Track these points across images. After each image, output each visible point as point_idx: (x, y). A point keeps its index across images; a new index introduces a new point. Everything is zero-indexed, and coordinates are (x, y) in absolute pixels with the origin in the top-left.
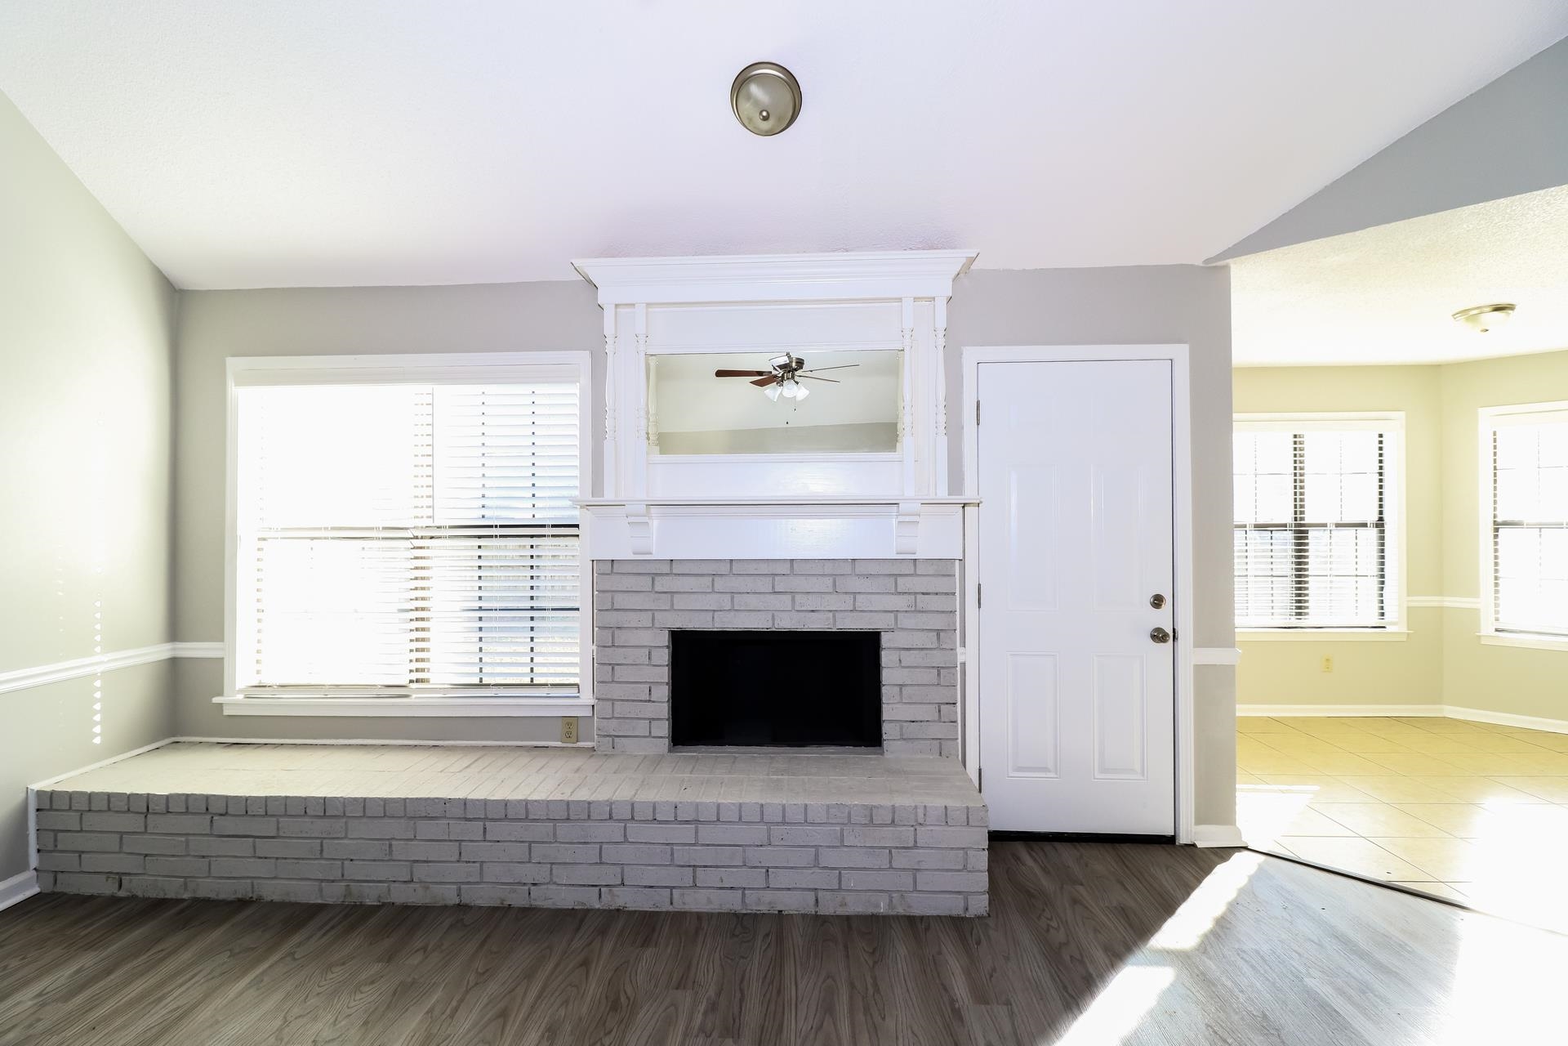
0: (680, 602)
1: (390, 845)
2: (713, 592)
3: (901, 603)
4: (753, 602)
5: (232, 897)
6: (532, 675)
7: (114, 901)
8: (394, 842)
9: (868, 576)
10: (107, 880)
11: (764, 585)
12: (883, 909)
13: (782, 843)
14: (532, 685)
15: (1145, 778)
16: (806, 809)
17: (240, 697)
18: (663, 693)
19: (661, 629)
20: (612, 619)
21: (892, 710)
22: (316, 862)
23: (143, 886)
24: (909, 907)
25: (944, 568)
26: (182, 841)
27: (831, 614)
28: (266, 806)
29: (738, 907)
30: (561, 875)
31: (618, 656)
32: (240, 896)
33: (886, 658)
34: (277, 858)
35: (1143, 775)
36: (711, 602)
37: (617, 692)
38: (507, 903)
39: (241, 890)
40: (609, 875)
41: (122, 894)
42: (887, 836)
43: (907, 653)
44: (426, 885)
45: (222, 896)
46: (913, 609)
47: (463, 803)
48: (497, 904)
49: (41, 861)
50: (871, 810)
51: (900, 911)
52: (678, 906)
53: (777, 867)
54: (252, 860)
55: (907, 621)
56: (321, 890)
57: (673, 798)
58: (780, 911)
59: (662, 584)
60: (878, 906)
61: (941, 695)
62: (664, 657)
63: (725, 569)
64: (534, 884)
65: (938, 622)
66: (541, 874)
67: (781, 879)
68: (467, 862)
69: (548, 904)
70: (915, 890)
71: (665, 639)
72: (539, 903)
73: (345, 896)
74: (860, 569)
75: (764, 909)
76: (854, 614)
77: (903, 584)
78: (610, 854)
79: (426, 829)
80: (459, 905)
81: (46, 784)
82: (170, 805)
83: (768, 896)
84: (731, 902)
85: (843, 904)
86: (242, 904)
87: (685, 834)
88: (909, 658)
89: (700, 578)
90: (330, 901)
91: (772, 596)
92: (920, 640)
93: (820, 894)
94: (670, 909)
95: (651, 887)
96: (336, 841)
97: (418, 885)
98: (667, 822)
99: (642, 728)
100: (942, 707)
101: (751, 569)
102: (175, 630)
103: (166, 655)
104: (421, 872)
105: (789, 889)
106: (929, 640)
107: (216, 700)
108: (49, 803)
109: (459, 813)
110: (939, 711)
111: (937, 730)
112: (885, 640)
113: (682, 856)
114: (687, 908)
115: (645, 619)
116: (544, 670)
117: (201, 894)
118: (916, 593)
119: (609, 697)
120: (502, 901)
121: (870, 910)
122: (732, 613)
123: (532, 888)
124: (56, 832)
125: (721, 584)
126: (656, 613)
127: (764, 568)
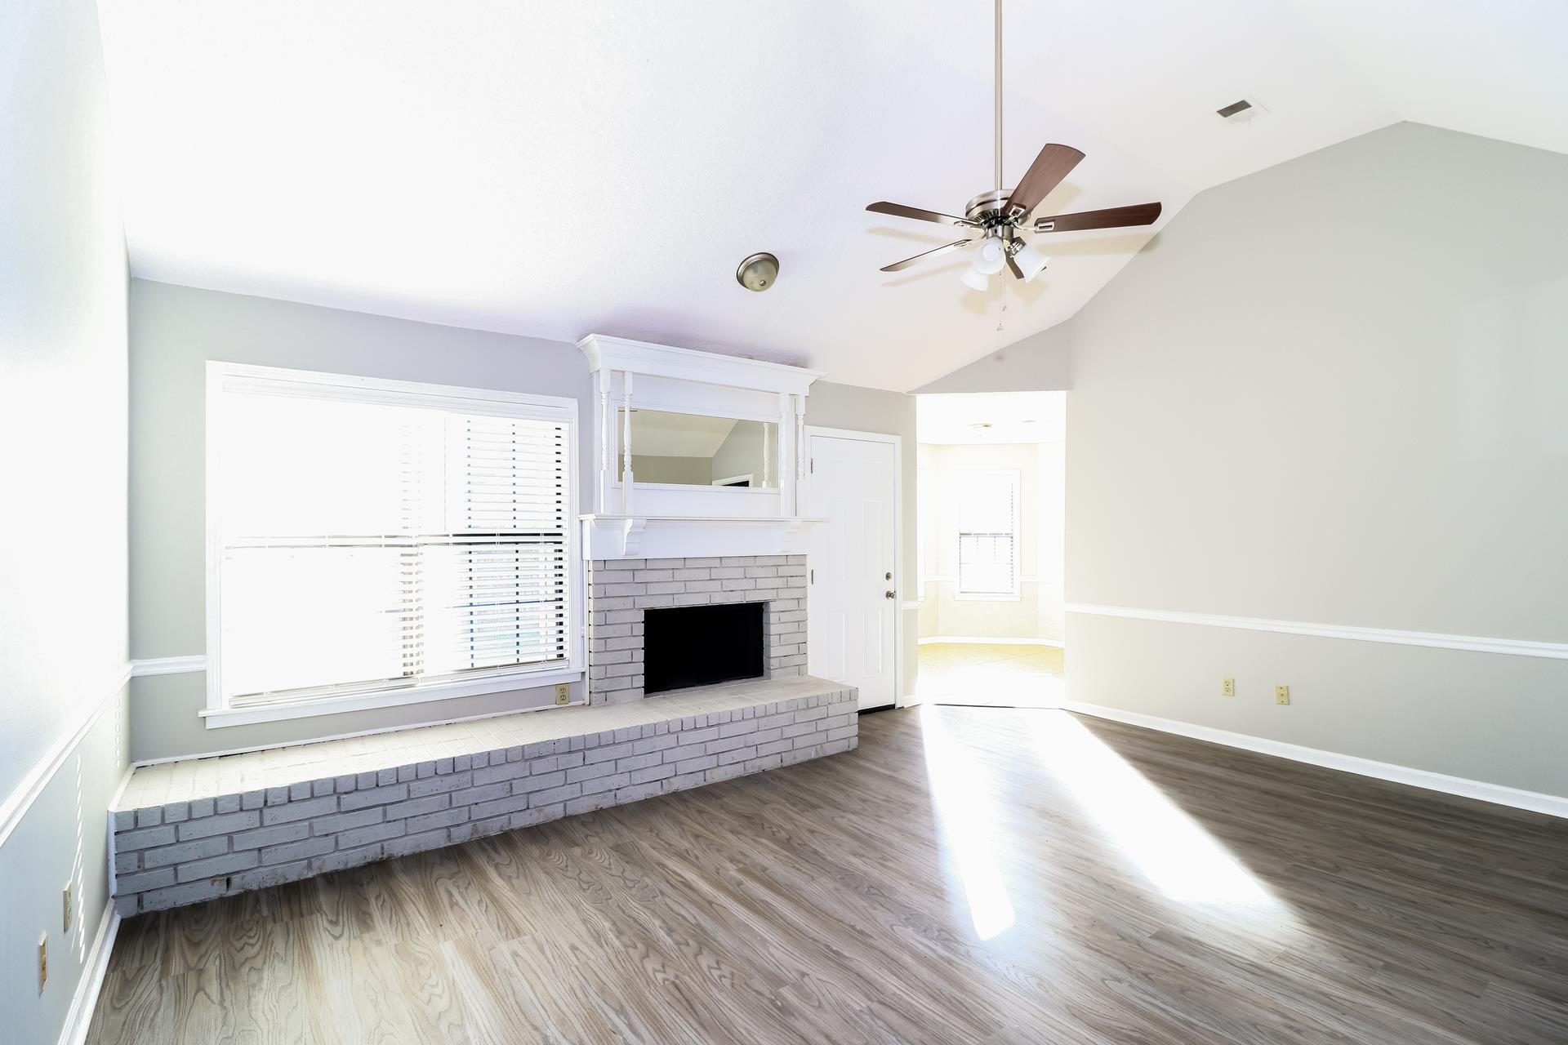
0: (652, 589)
1: (511, 784)
2: (673, 581)
3: (780, 583)
4: (697, 586)
5: (362, 863)
6: (518, 656)
7: (223, 901)
8: (514, 782)
9: (764, 567)
10: (212, 885)
11: (705, 575)
12: (813, 756)
13: (765, 728)
14: (518, 664)
17: (227, 708)
18: (640, 655)
19: (639, 609)
20: (606, 604)
21: (776, 650)
22: (445, 812)
23: (258, 879)
24: (826, 753)
25: (797, 560)
26: (305, 826)
27: (743, 592)
28: (397, 776)
30: (636, 778)
31: (608, 631)
32: (370, 860)
33: (773, 618)
34: (406, 818)
37: (608, 658)
38: (599, 807)
39: (373, 853)
40: (667, 771)
41: (232, 892)
42: (815, 714)
43: (783, 614)
44: (539, 808)
45: (351, 865)
46: (786, 586)
47: (568, 740)
48: (592, 809)
49: (119, 885)
50: (807, 700)
51: (821, 755)
52: (710, 781)
53: (760, 744)
54: (383, 825)
55: (784, 594)
56: (449, 835)
58: (762, 770)
59: (640, 576)
60: (811, 755)
61: (798, 638)
62: (640, 629)
63: (680, 564)
64: (617, 789)
65: (797, 594)
66: (624, 780)
67: (763, 751)
68: (571, 784)
69: (627, 801)
70: (826, 741)
71: (641, 616)
72: (621, 802)
73: (472, 834)
74: (759, 562)
75: (756, 771)
76: (756, 591)
77: (783, 571)
78: (669, 756)
79: (539, 766)
80: (565, 817)
82: (292, 795)
83: (758, 762)
84: (736, 772)
85: (795, 758)
86: (372, 866)
87: (711, 734)
88: (784, 617)
89: (665, 572)
90: (458, 842)
91: (709, 582)
92: (789, 605)
93: (783, 755)
94: (705, 784)
95: (691, 773)
96: (465, 791)
97: (533, 810)
98: (702, 728)
100: (799, 645)
101: (696, 564)
102: (132, 650)
104: (535, 800)
105: (767, 756)
106: (794, 605)
107: (202, 714)
108: (131, 824)
109: (565, 749)
110: (795, 649)
111: (797, 660)
112: (773, 607)
113: (710, 748)
114: (713, 781)
115: (628, 603)
117: (325, 869)
118: (787, 577)
119: (603, 663)
120: (597, 806)
121: (807, 759)
122: (685, 595)
123: (617, 792)
124: (141, 851)
125: (678, 575)
126: (636, 598)
127: (705, 564)
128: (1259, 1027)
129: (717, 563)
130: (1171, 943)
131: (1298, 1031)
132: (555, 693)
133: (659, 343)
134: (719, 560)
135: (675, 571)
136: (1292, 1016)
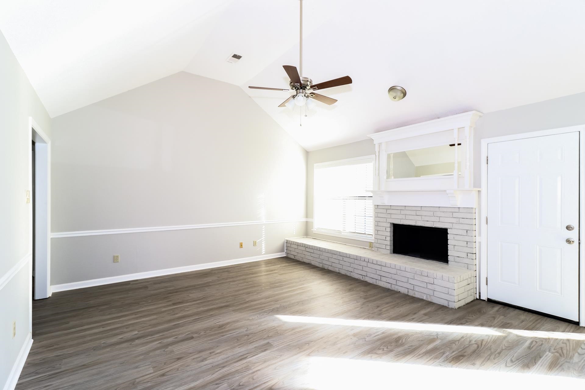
0: (393, 216)
1: (329, 258)
2: (401, 214)
3: (454, 220)
4: (411, 217)
5: (308, 263)
7: (294, 259)
9: (444, 212)
11: (414, 213)
13: (400, 275)
15: (563, 296)
16: (405, 268)
17: (316, 229)
18: (389, 238)
19: (389, 223)
20: (378, 219)
21: (451, 252)
23: (297, 258)
24: (432, 300)
25: (469, 210)
29: (390, 288)
30: (356, 271)
31: (379, 228)
33: (449, 237)
34: (313, 257)
35: (562, 295)
36: (400, 217)
37: (379, 237)
38: (347, 274)
41: (295, 259)
42: (426, 280)
43: (456, 236)
45: (307, 262)
46: (458, 223)
48: (345, 274)
49: (286, 251)
50: (422, 272)
51: (430, 300)
52: (377, 284)
53: (399, 281)
55: (455, 226)
56: (319, 264)
57: (381, 260)
58: (399, 292)
59: (389, 211)
60: (424, 297)
62: (389, 230)
63: (403, 208)
65: (467, 227)
67: (399, 284)
68: (340, 264)
69: (353, 277)
70: (433, 296)
71: (389, 225)
72: (352, 276)
74: (441, 209)
76: (440, 223)
77: (455, 215)
78: (364, 269)
81: (287, 239)
83: (397, 287)
84: (388, 286)
86: (309, 264)
87: (378, 268)
89: (398, 210)
90: (320, 267)
91: (416, 216)
92: (460, 232)
93: (409, 290)
95: (372, 278)
96: (321, 256)
98: (375, 264)
99: (384, 247)
100: (468, 254)
101: (410, 208)
102: (307, 216)
103: (305, 220)
104: (333, 265)
105: (401, 287)
106: (464, 233)
107: (312, 230)
108: (287, 242)
109: (339, 254)
110: (467, 255)
111: (466, 261)
112: (449, 231)
113: (378, 273)
114: (379, 285)
115: (384, 220)
116: (368, 231)
117: (304, 261)
118: (459, 218)
119: (377, 238)
121: (421, 298)
122: (406, 220)
123: (351, 273)
124: (288, 246)
125: (403, 212)
126: (387, 219)
127: (414, 209)
128: (216, 347)
129: (419, 209)
130: (264, 345)
131: (211, 353)
132: (368, 244)
133: (397, 128)
134: (420, 208)
135: (401, 211)
136: (217, 355)
